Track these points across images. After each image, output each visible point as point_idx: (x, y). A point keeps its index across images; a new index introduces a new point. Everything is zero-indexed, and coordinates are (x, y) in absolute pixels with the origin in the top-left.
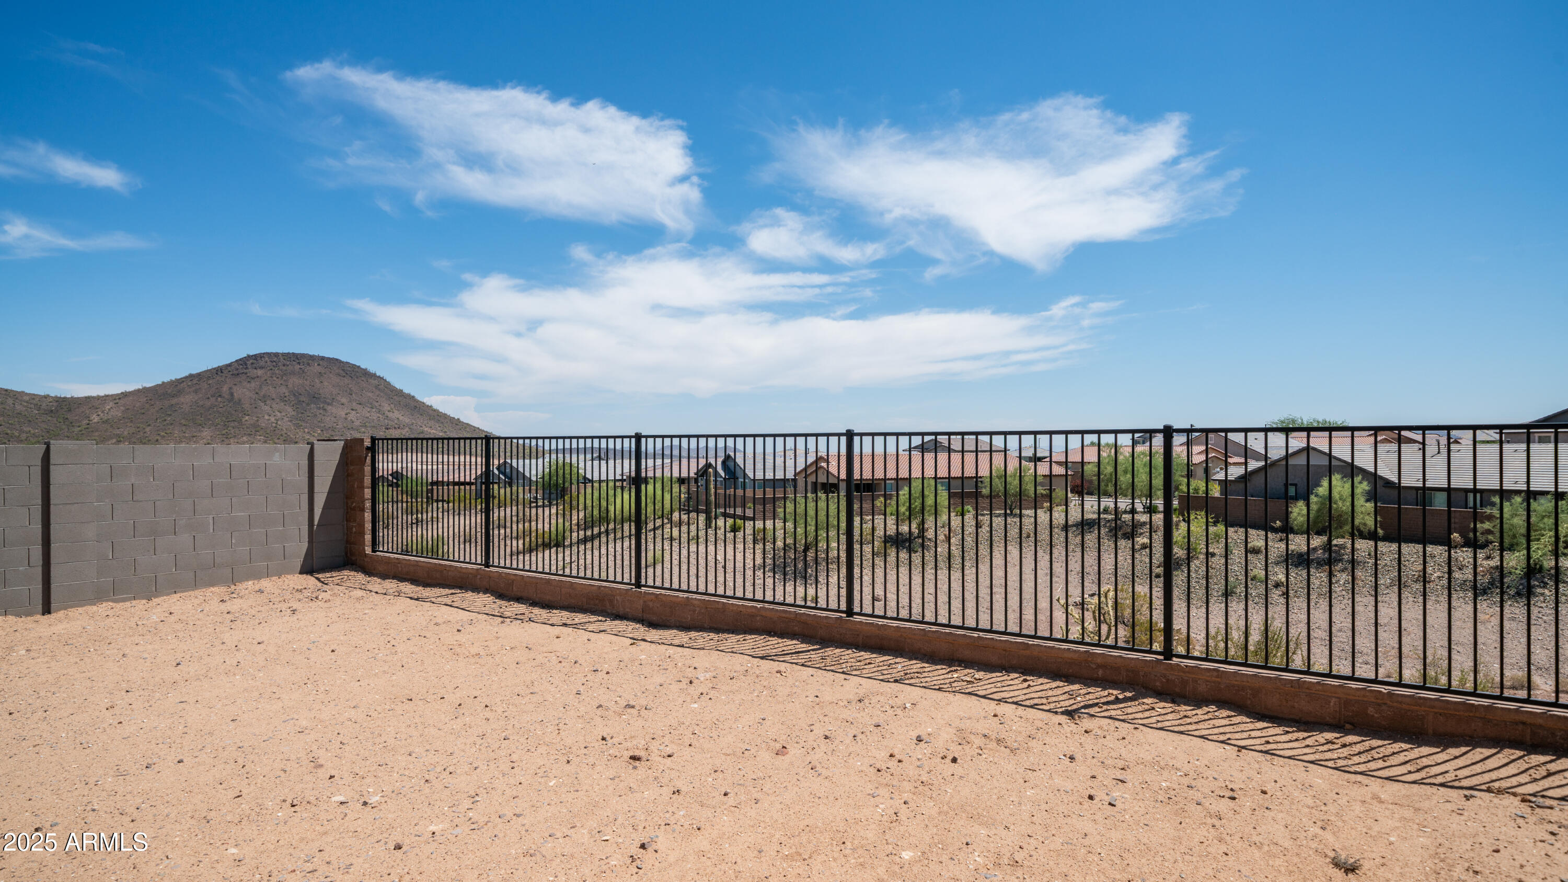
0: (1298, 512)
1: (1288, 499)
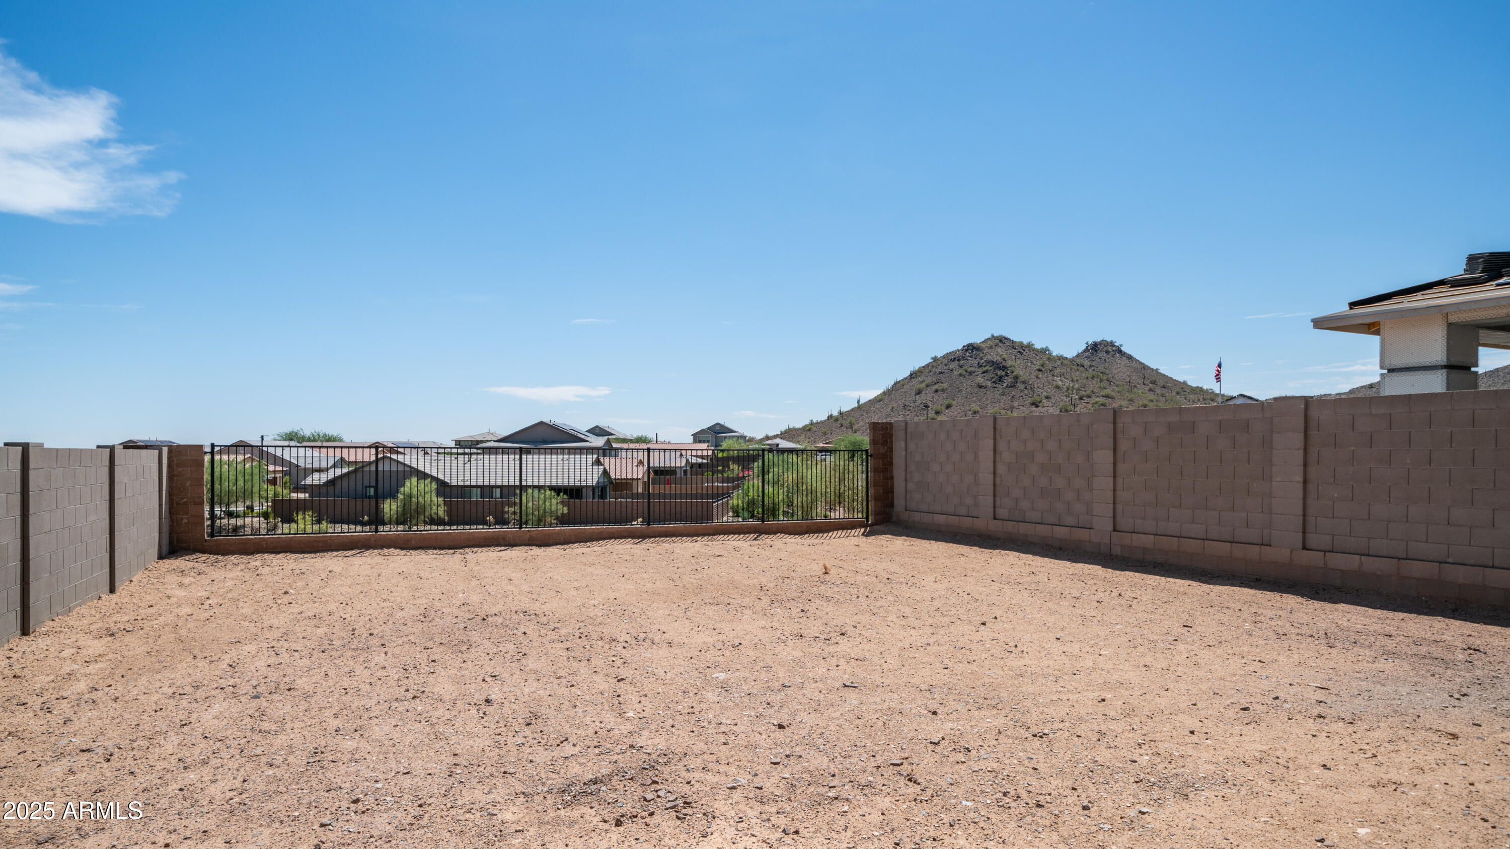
0: (390, 508)
1: (379, 497)
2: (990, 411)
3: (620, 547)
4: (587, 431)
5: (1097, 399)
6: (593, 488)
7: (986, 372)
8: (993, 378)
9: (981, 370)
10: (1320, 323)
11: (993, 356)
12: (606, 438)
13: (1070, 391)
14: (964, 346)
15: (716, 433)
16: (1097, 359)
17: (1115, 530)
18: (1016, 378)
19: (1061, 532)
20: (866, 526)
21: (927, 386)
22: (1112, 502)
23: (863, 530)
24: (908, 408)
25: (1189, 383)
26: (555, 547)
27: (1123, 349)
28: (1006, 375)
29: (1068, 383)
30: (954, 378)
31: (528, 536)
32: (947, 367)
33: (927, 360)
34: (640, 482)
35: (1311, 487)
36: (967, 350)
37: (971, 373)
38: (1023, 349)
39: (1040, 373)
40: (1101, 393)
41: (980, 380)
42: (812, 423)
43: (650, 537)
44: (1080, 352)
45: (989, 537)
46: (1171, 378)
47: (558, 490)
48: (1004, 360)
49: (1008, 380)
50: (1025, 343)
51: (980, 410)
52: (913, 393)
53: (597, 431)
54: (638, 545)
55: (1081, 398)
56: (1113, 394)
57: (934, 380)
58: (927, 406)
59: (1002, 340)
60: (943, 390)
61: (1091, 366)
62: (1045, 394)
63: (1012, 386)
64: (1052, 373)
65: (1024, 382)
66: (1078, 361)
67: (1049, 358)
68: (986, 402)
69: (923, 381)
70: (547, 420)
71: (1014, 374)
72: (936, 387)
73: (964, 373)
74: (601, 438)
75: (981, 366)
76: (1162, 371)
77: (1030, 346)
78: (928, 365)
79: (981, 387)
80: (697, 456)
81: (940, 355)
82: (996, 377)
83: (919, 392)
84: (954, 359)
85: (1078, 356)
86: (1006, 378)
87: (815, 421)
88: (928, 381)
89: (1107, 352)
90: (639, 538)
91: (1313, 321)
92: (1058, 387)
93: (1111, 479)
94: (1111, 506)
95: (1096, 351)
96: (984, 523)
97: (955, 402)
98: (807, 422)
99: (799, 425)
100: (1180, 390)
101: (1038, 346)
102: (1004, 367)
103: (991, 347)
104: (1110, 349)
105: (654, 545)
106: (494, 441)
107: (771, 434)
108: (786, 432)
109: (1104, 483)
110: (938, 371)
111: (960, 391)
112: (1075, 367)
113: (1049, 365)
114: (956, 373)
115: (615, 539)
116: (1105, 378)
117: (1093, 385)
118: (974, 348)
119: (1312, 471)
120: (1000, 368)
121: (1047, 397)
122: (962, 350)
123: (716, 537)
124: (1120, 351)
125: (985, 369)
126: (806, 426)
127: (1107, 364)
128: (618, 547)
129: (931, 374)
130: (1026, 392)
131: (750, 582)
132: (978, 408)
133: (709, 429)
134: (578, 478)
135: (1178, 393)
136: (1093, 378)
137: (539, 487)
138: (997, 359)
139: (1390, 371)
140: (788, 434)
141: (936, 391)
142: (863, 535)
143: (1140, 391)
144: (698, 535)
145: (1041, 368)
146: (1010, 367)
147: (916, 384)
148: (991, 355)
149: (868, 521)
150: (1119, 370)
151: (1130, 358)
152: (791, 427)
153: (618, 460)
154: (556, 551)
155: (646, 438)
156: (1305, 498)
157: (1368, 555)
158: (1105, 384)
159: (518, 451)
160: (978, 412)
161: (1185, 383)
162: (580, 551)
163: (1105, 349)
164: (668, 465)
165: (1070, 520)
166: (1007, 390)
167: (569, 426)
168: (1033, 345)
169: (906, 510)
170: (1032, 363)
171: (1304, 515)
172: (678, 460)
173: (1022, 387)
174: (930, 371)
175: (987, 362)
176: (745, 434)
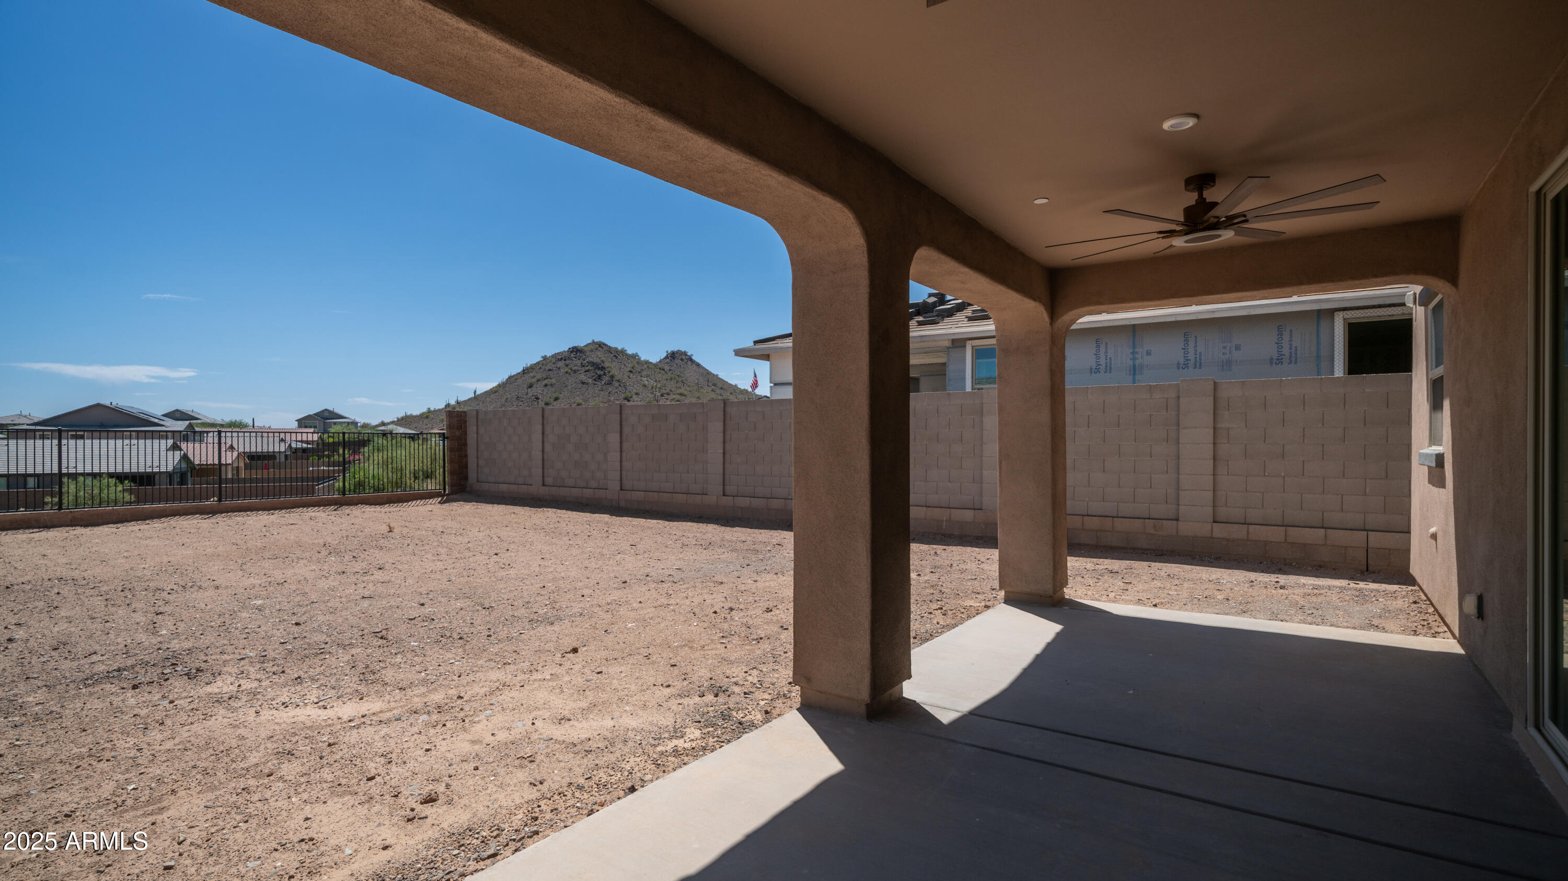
2: (591, 404)
3: (185, 522)
4: (164, 415)
5: (674, 396)
6: (170, 475)
7: (588, 371)
8: (594, 376)
9: (584, 370)
10: (739, 353)
11: (595, 358)
12: (187, 423)
13: (654, 389)
14: (569, 349)
15: (325, 418)
16: (675, 365)
17: (621, 490)
18: (612, 377)
19: (588, 493)
20: (442, 496)
21: (538, 381)
22: (619, 469)
23: (440, 499)
24: (521, 400)
25: (739, 386)
26: (105, 526)
27: (693, 358)
28: (604, 375)
29: (652, 383)
30: (561, 374)
31: (70, 517)
32: (555, 366)
33: (539, 359)
34: (230, 467)
35: (727, 456)
36: (572, 352)
37: (575, 372)
38: (618, 354)
39: (631, 374)
40: (677, 392)
41: (583, 377)
42: (429, 411)
43: (221, 512)
44: (662, 358)
45: (540, 500)
46: (727, 382)
47: (120, 477)
48: (603, 361)
49: (606, 379)
50: (620, 348)
51: (583, 403)
52: (525, 386)
53: (176, 415)
54: (207, 520)
55: (662, 395)
56: (685, 392)
57: (544, 376)
58: (538, 399)
59: (601, 345)
60: (552, 385)
61: (670, 370)
62: (635, 391)
63: (609, 383)
64: (640, 374)
65: (618, 381)
66: (660, 366)
67: (638, 362)
68: (587, 397)
69: (534, 377)
70: (107, 402)
71: (611, 373)
72: (546, 382)
73: (570, 371)
74: (181, 422)
75: (584, 366)
76: (720, 376)
77: (623, 352)
78: (538, 363)
79: (583, 383)
80: (302, 441)
81: (549, 354)
82: (596, 376)
83: (531, 386)
84: (561, 359)
85: (660, 361)
86: (604, 376)
87: (432, 409)
88: (539, 376)
89: (682, 360)
90: (208, 514)
91: (735, 351)
92: (645, 386)
93: (619, 454)
94: (619, 472)
95: (674, 358)
96: (536, 489)
97: (561, 396)
98: (425, 410)
99: (416, 412)
100: (733, 391)
101: (630, 352)
102: (602, 367)
103: (592, 351)
104: (684, 357)
105: (225, 519)
106: (28, 425)
107: (387, 420)
108: (402, 419)
109: (614, 456)
110: (547, 368)
111: (566, 386)
112: (658, 370)
113: (638, 368)
114: (562, 370)
115: (181, 515)
116: (680, 380)
117: (671, 385)
118: (578, 350)
119: (727, 446)
120: (599, 369)
121: (637, 394)
122: (568, 351)
123: (295, 510)
124: (691, 360)
125: (587, 368)
126: (423, 414)
127: (682, 369)
128: (182, 523)
129: (541, 370)
130: (620, 389)
131: (316, 541)
132: (581, 401)
133: (316, 414)
134: (149, 463)
135: (731, 393)
136: (671, 379)
137: (94, 475)
138: (596, 360)
139: (775, 384)
140: (405, 421)
141: (546, 385)
142: (439, 503)
143: (705, 392)
144: (275, 509)
145: (632, 370)
146: (608, 368)
147: (528, 379)
148: (591, 357)
149: (445, 491)
150: (690, 375)
151: (698, 365)
152: (409, 414)
153: (204, 445)
154: (106, 529)
155: (241, 423)
156: (724, 463)
157: (754, 497)
158: (680, 384)
159: (57, 434)
160: (581, 404)
161: (736, 386)
162: (136, 528)
163: (680, 357)
164: (265, 450)
165: (593, 484)
166: (604, 387)
167: (136, 409)
168: (626, 351)
169: (478, 482)
170: (625, 365)
171: (724, 474)
172: (277, 445)
173: (617, 384)
174: (541, 368)
175: (589, 363)
176: (357, 420)
